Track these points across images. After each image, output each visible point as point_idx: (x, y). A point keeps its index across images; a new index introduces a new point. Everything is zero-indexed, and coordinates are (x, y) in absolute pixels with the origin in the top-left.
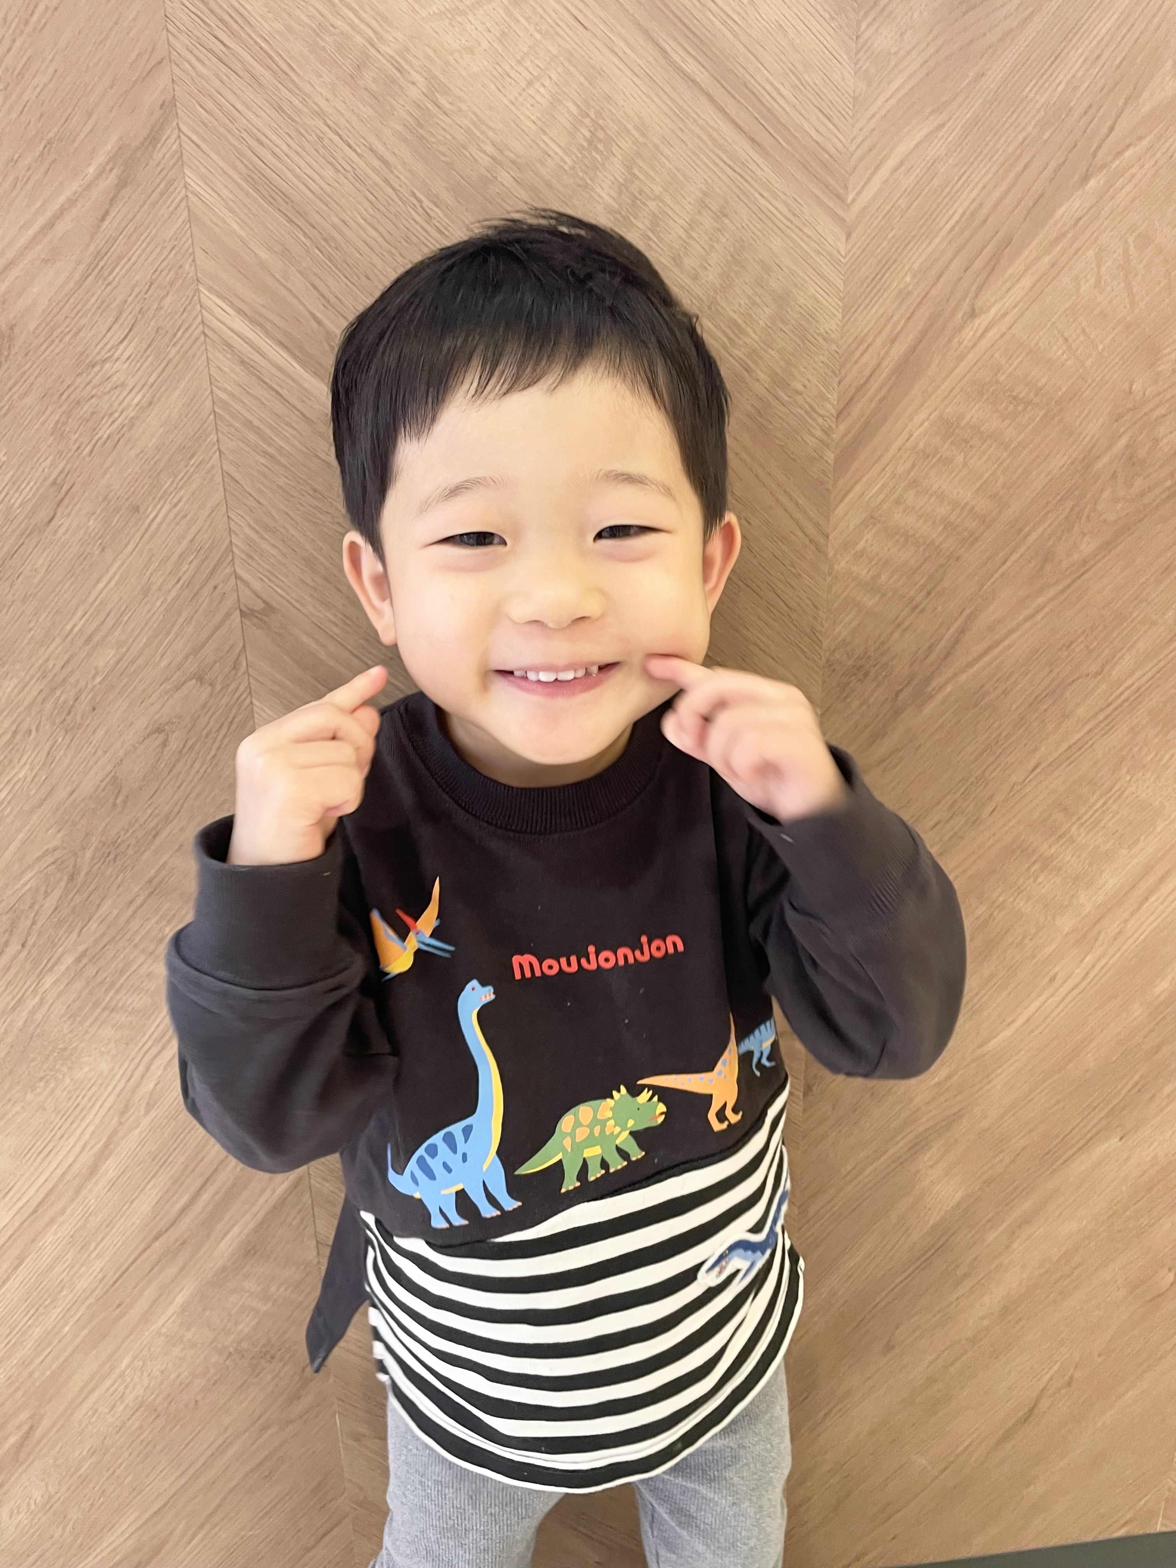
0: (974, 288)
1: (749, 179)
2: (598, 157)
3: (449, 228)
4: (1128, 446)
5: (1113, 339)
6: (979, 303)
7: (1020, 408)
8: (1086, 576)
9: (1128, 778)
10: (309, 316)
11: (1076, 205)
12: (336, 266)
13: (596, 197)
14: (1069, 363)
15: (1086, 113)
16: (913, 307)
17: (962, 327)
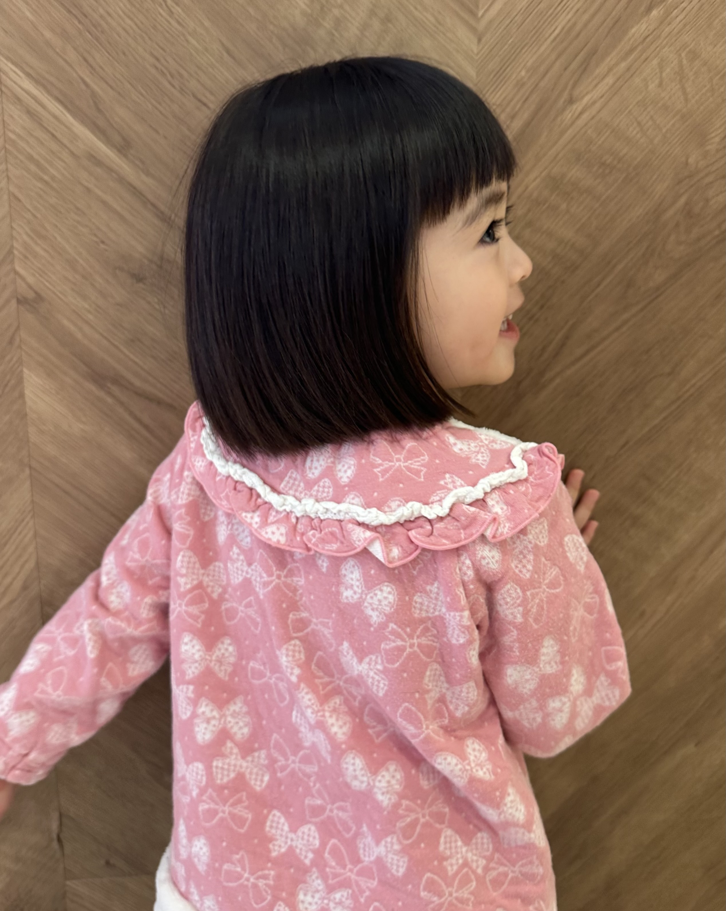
0: (571, 83)
4: (687, 204)
5: (673, 125)
6: (576, 93)
7: (607, 171)
8: (659, 299)
9: (694, 456)
10: (80, 81)
11: (644, 26)
12: (100, 44)
14: (642, 140)
16: (527, 94)
17: (564, 109)
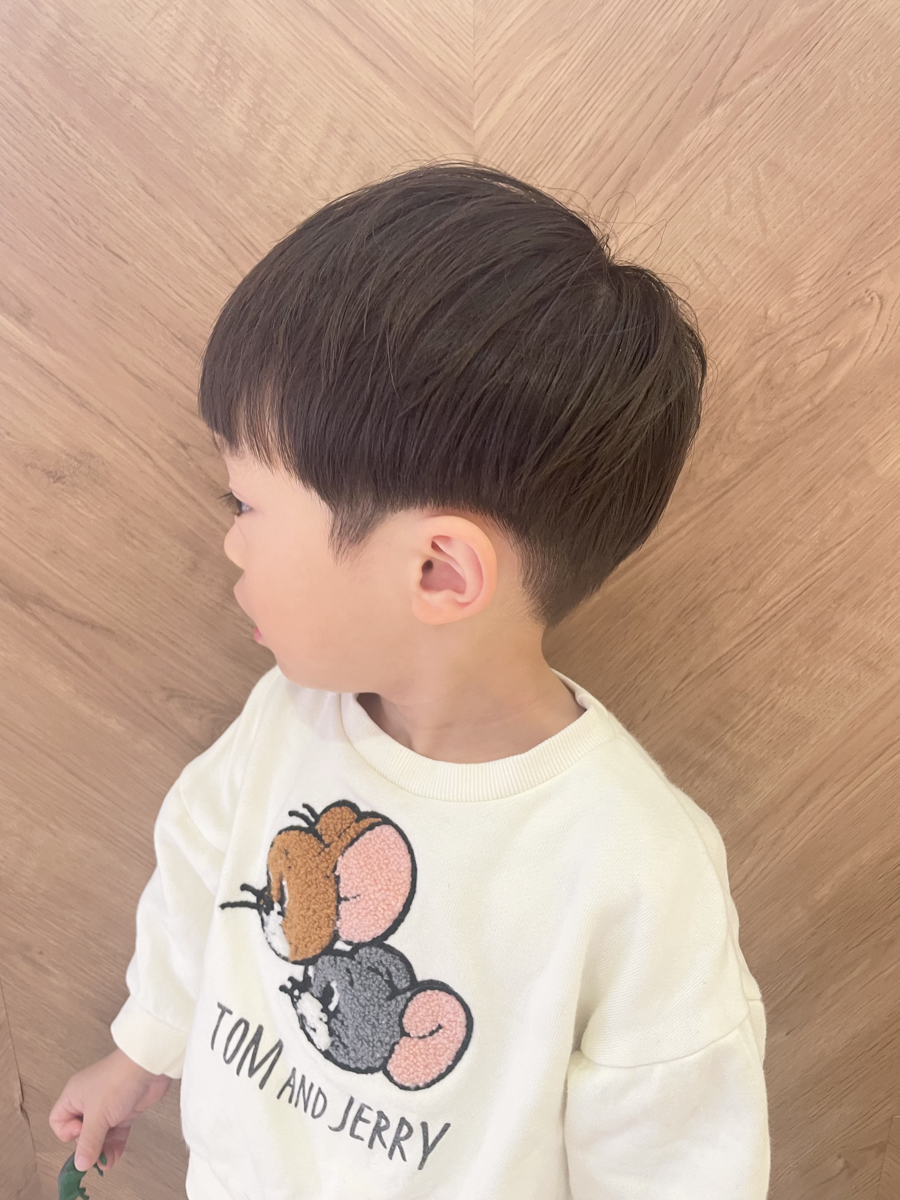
1: (375, 105)
2: (227, 83)
3: (87, 149)
8: (729, 495)
9: (780, 690)
11: (704, 132)
13: (226, 119)
14: (702, 287)
15: (709, 42)
